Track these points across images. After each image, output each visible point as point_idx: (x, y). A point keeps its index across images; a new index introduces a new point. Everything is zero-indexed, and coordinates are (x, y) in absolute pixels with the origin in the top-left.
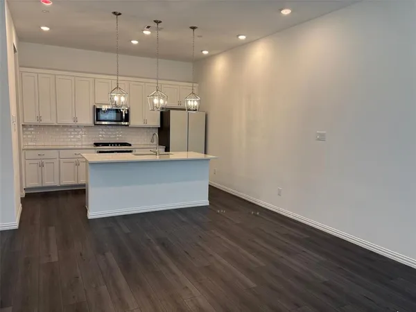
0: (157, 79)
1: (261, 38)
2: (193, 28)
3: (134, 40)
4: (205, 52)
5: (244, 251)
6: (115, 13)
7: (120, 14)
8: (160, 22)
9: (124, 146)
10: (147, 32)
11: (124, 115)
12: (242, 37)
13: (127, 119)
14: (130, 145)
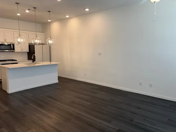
0: (36, 32)
1: (74, 17)
2: (49, 12)
3: (18, 13)
4: (49, 21)
5: (81, 95)
6: (16, 3)
7: (19, 4)
8: (36, 8)
9: (13, 61)
10: (27, 11)
11: (12, 47)
12: (67, 16)
13: (14, 49)
14: (16, 60)
